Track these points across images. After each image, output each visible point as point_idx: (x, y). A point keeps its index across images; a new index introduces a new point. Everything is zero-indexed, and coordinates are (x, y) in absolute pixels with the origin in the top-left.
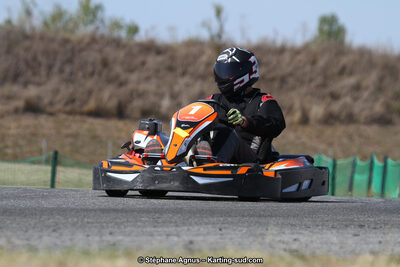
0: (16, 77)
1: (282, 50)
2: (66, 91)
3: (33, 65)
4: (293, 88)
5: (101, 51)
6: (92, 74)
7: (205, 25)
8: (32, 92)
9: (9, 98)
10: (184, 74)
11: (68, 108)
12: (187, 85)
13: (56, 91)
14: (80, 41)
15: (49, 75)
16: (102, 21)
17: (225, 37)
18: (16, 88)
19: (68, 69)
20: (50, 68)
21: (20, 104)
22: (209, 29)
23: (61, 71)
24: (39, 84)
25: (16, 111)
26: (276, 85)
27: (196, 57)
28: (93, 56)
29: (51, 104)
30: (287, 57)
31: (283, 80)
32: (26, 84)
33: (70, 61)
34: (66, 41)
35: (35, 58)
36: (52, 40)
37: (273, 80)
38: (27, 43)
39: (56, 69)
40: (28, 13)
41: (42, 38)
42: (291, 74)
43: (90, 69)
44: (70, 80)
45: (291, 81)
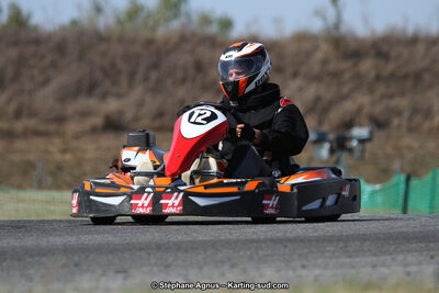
0: (90, 88)
1: (414, 41)
2: (152, 104)
3: (111, 72)
4: (431, 87)
5: (192, 52)
6: (184, 81)
7: (319, 13)
8: (112, 105)
9: (84, 114)
10: (295, 75)
11: (157, 123)
12: (300, 89)
13: (140, 104)
14: (167, 41)
15: (131, 84)
16: (188, 16)
17: (344, 28)
18: (92, 103)
19: (154, 76)
20: (132, 75)
21: (98, 121)
22: (324, 18)
23: (146, 79)
24: (119, 96)
25: (94, 130)
26: (410, 83)
27: (309, 54)
28: (184, 59)
29: (136, 119)
30: (421, 48)
31: (418, 77)
32: (104, 97)
33: (156, 66)
34: (150, 42)
35: (113, 65)
36: (133, 41)
37: (406, 77)
38: (102, 47)
39: (139, 77)
40: (98, 9)
41: (121, 39)
42: (427, 70)
43: (180, 74)
44: (156, 89)
45: (427, 77)
